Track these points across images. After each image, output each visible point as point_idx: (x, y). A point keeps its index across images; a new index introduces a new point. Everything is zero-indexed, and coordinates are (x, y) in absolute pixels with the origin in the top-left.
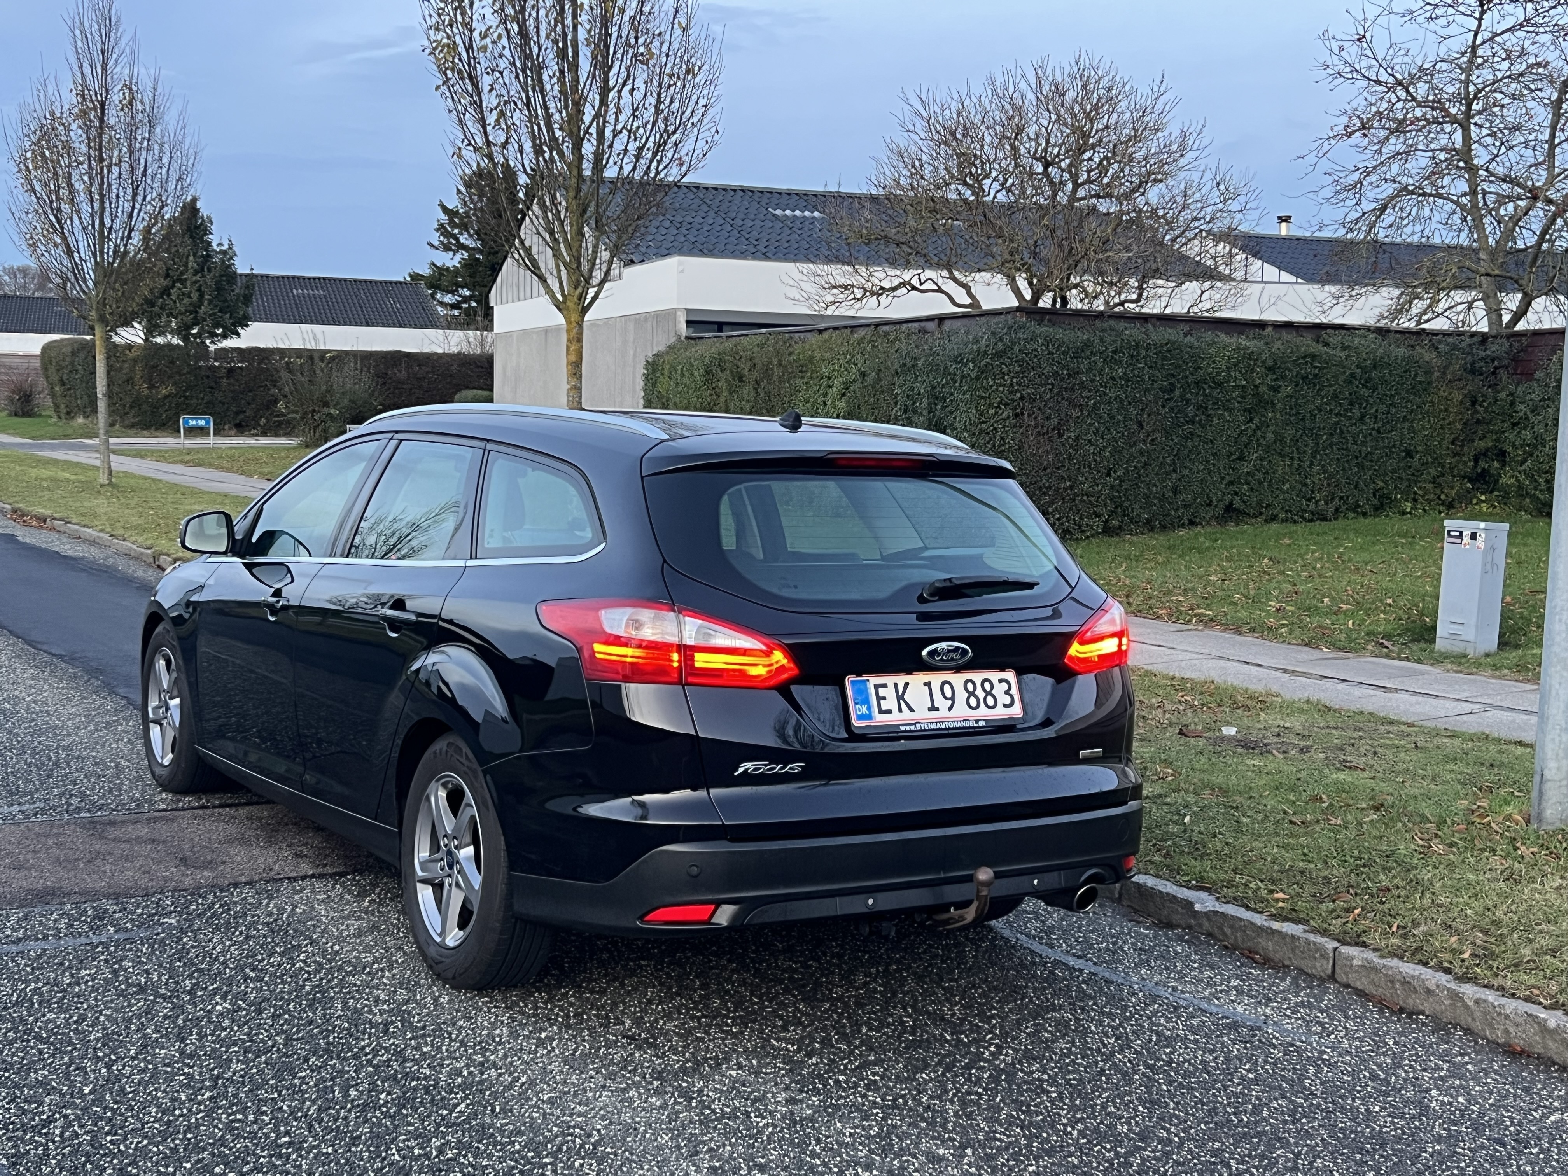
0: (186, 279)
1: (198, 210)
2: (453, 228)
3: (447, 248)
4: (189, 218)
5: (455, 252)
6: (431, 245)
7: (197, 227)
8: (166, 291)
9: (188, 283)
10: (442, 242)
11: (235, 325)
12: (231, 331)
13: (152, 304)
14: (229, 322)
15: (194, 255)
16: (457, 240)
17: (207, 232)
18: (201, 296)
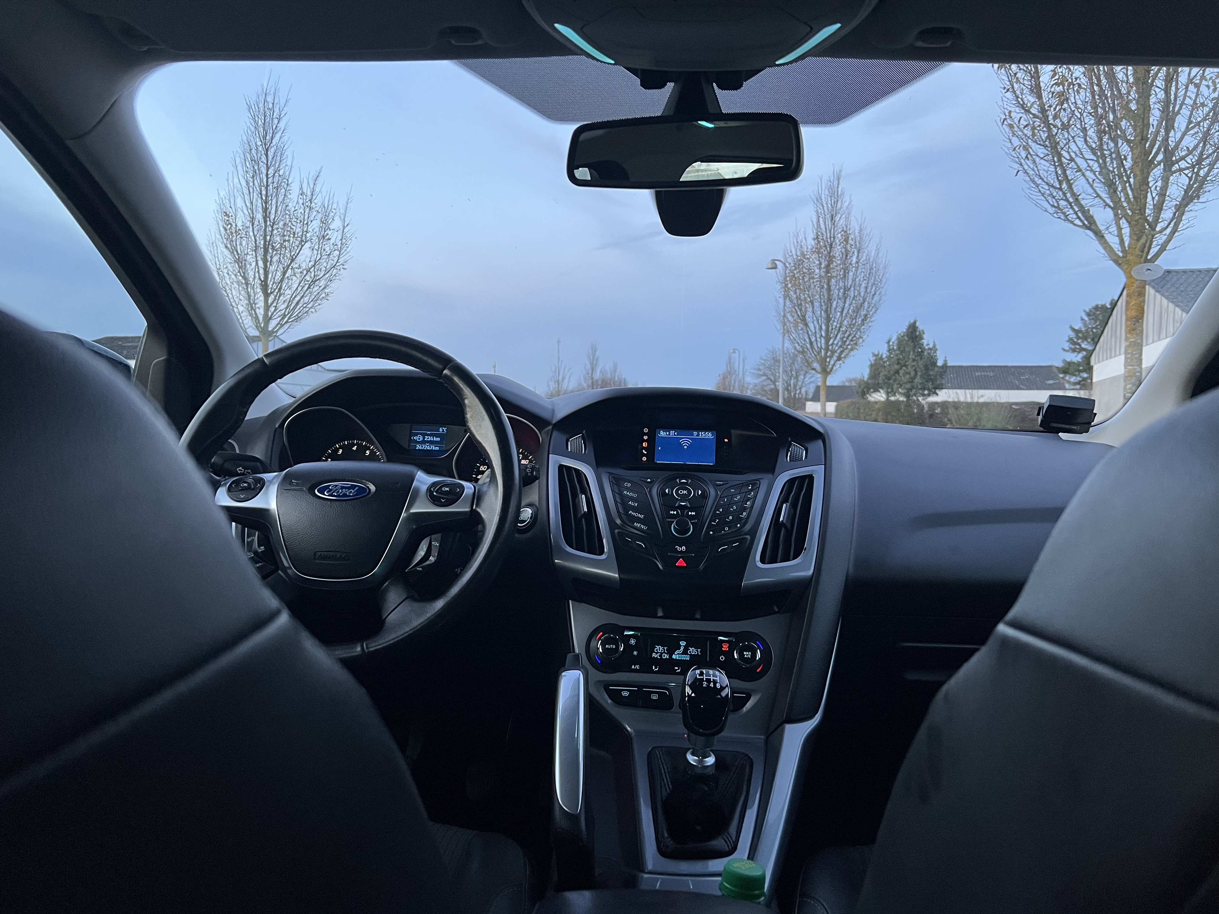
0: (908, 365)
1: (917, 328)
2: (1078, 339)
3: (1074, 351)
4: (912, 332)
5: (1079, 352)
6: (1064, 350)
7: (916, 337)
8: (897, 372)
9: (909, 367)
10: (1071, 348)
11: (936, 388)
12: (933, 392)
13: (889, 379)
14: (931, 387)
15: (914, 351)
16: (1080, 345)
17: (922, 338)
18: (916, 374)
